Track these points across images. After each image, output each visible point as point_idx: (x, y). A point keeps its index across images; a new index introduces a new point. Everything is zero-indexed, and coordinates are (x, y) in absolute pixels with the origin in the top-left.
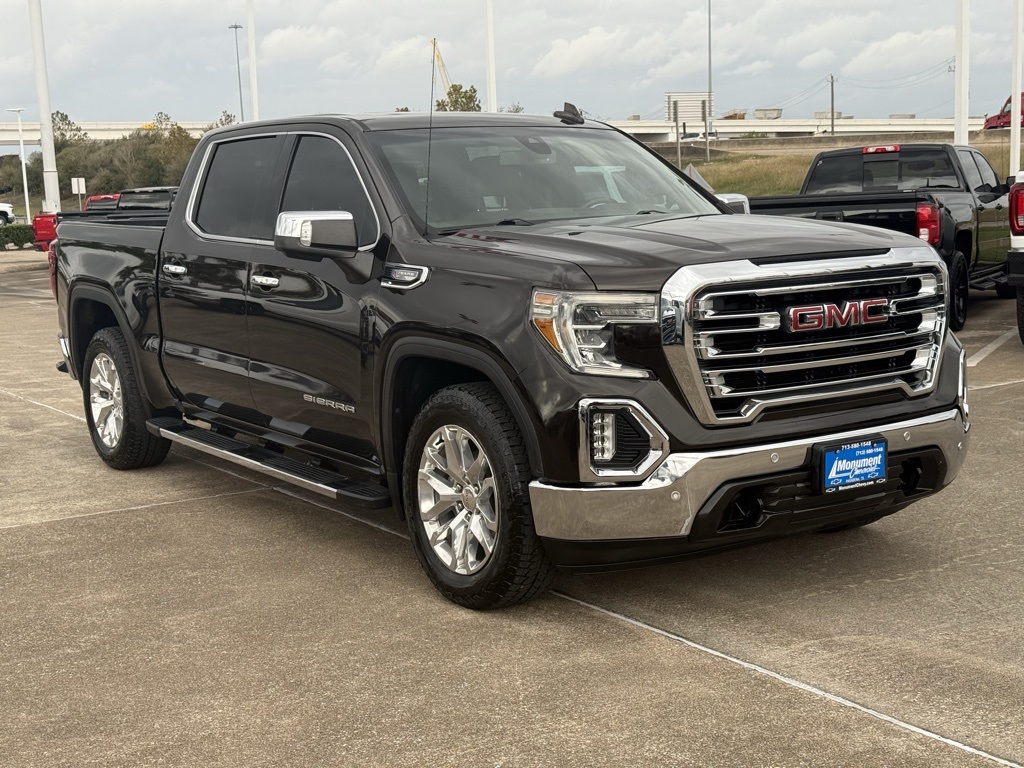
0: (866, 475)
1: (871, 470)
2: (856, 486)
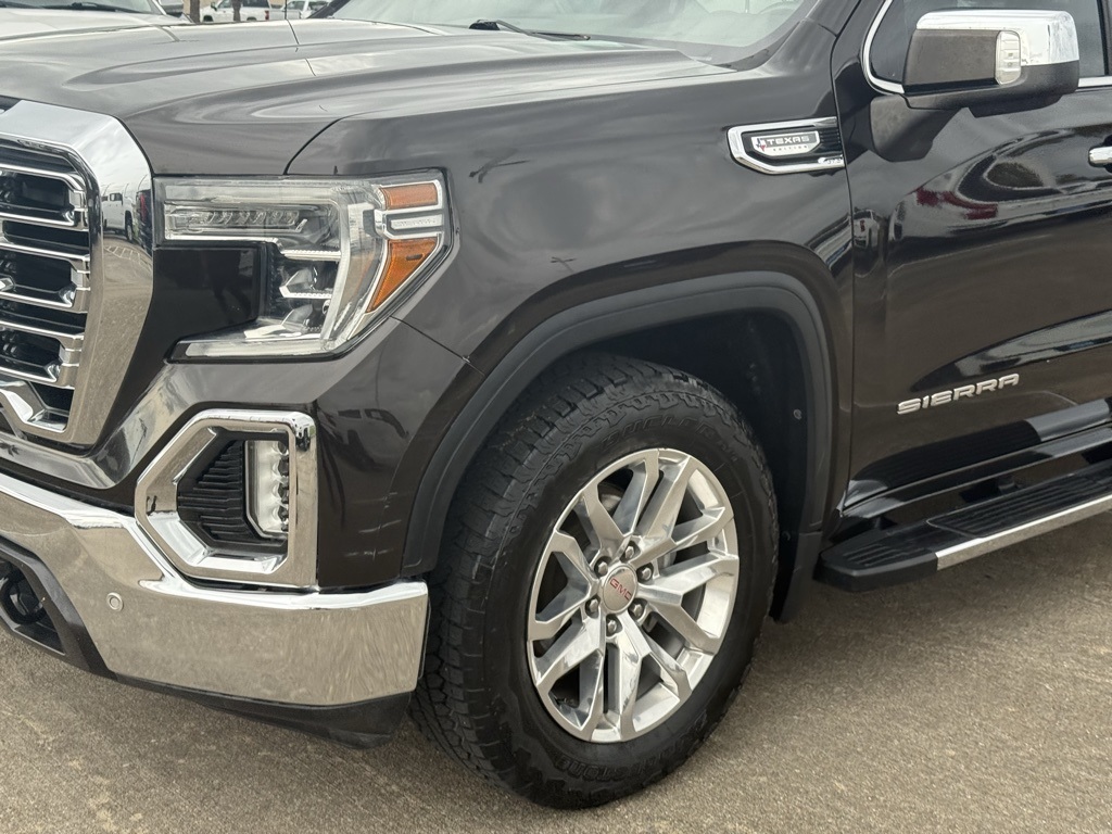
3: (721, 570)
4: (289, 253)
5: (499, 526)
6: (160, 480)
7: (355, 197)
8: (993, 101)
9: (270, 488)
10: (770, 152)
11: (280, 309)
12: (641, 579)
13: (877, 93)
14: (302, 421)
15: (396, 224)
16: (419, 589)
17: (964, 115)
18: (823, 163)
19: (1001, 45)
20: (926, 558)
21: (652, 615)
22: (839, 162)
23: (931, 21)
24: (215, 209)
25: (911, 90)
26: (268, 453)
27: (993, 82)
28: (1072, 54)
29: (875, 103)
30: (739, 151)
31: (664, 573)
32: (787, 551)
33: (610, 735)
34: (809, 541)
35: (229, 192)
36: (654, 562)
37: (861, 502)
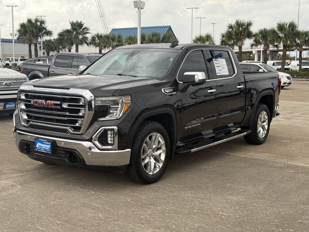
0: (46, 149)
1: (47, 148)
2: (42, 151)
3: (163, 151)
4: (112, 106)
5: (138, 142)
6: (96, 137)
7: (120, 99)
8: (195, 84)
9: (109, 137)
10: (167, 92)
11: (110, 114)
12: (153, 152)
13: (179, 83)
14: (115, 128)
15: (126, 102)
16: (130, 150)
17: (191, 86)
18: (173, 93)
19: (195, 77)
20: (190, 150)
21: (155, 157)
22: (175, 93)
23: (186, 73)
24: (101, 101)
25: (184, 83)
26: (109, 132)
27: (195, 82)
28: (205, 78)
29: (179, 85)
30: (163, 92)
31: (156, 151)
32: (172, 149)
33: (151, 173)
34: (174, 147)
35: (104, 99)
36: (155, 149)
37: (179, 144)
